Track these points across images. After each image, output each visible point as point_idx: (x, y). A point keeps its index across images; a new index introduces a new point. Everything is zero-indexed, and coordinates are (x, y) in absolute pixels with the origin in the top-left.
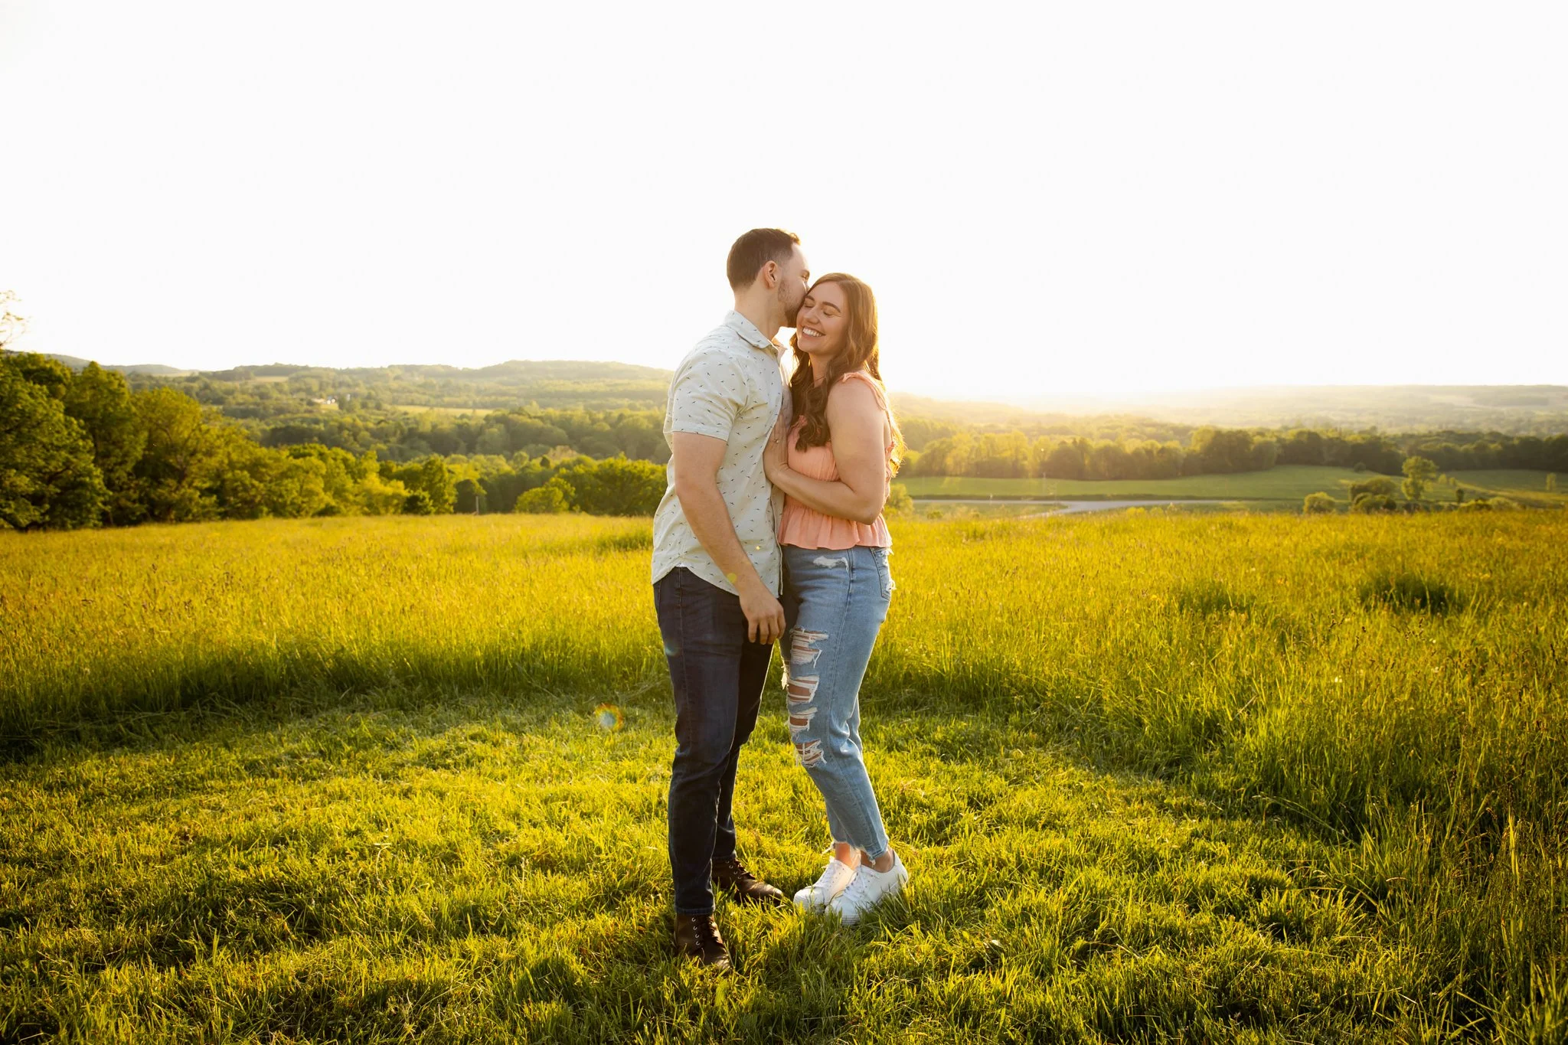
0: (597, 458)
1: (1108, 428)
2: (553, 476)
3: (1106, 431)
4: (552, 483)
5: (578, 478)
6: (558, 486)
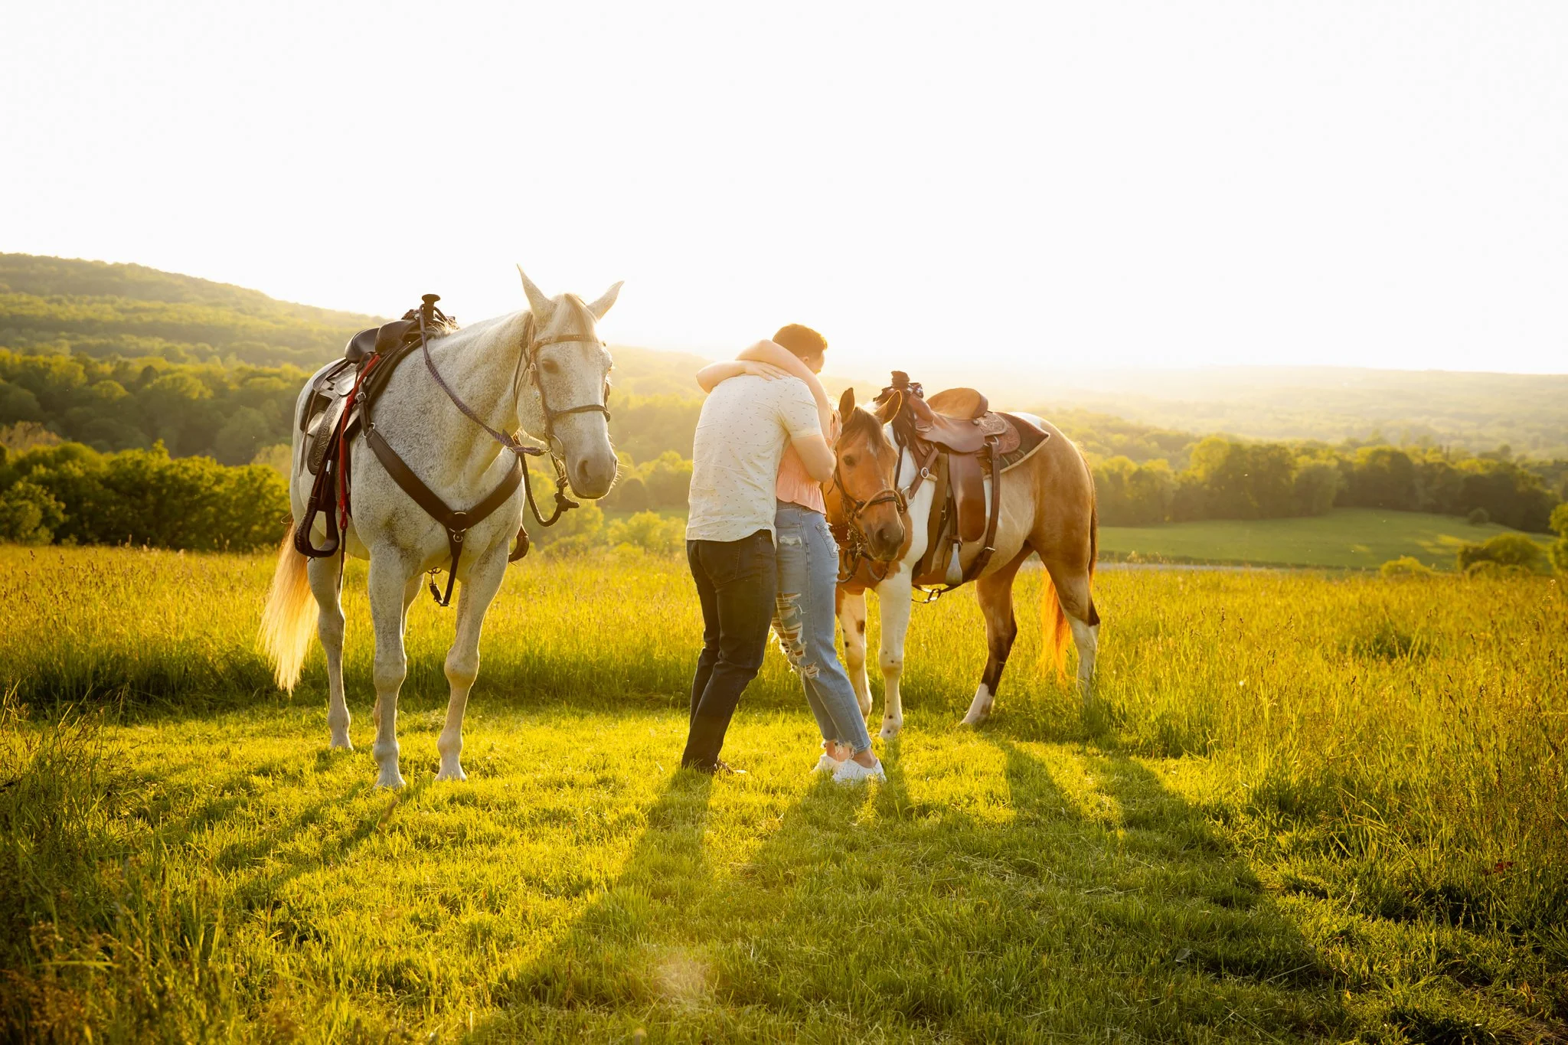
4: (19, 492)
5: (70, 486)
6: (31, 499)
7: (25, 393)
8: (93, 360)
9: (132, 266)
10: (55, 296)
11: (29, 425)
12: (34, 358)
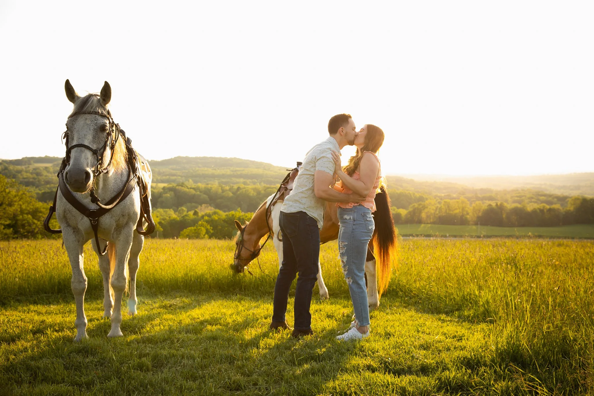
0: (225, 212)
1: (517, 197)
2: (200, 220)
3: (516, 198)
4: (200, 225)
5: (214, 222)
6: (203, 227)
7: (205, 196)
8: (224, 186)
9: (235, 158)
10: (214, 168)
11: (206, 205)
12: (208, 186)
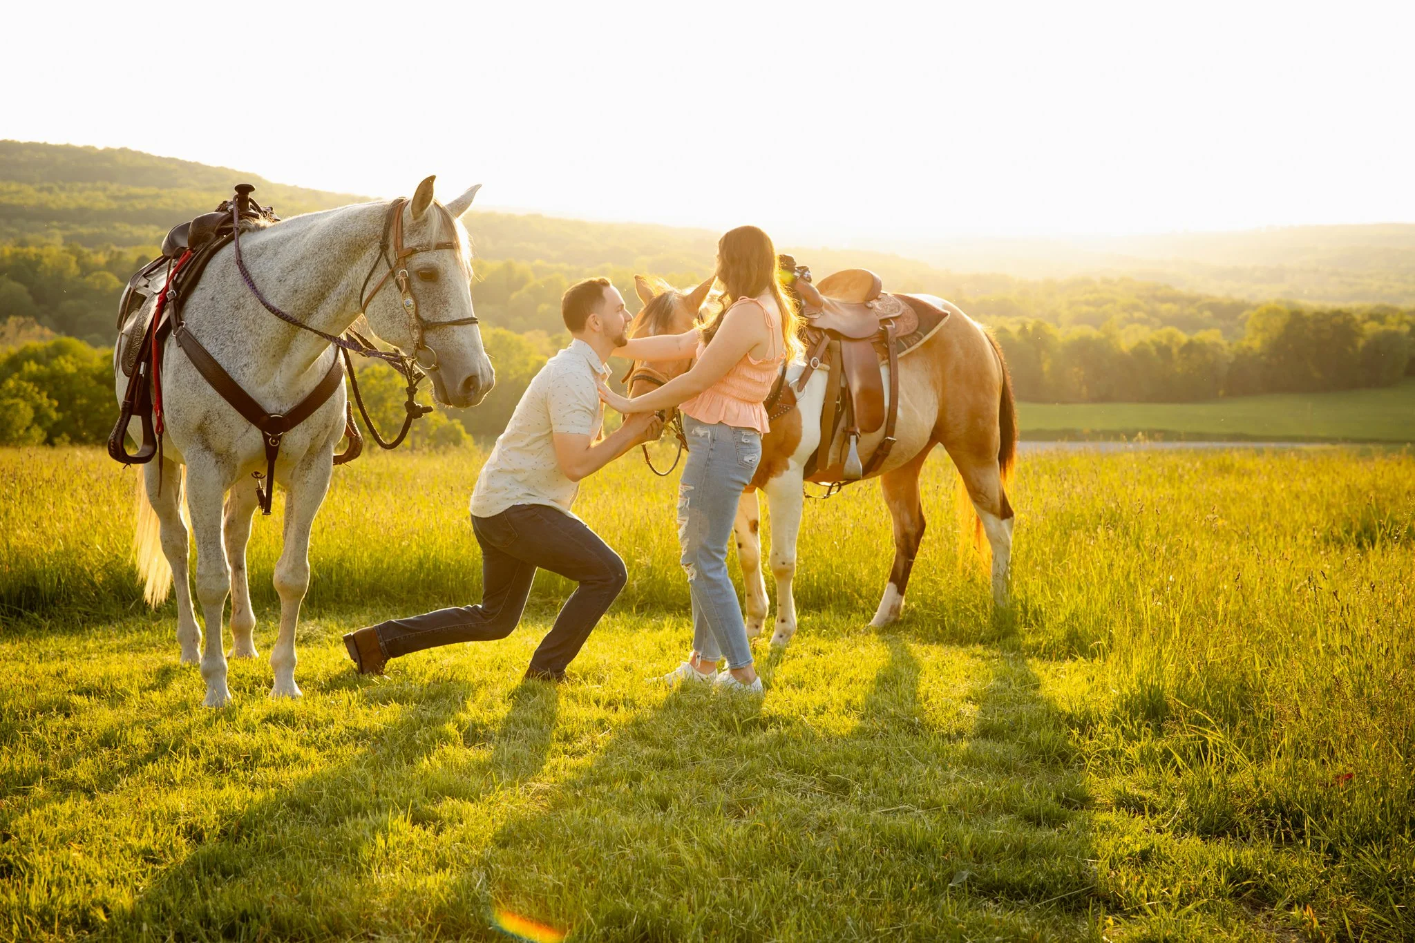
0: (95, 344)
1: (1088, 303)
2: (10, 376)
3: (1085, 309)
4: (10, 391)
5: (62, 383)
6: (23, 398)
7: (16, 286)
8: (86, 250)
9: (123, 151)
10: (46, 185)
11: (22, 320)
12: (25, 250)
